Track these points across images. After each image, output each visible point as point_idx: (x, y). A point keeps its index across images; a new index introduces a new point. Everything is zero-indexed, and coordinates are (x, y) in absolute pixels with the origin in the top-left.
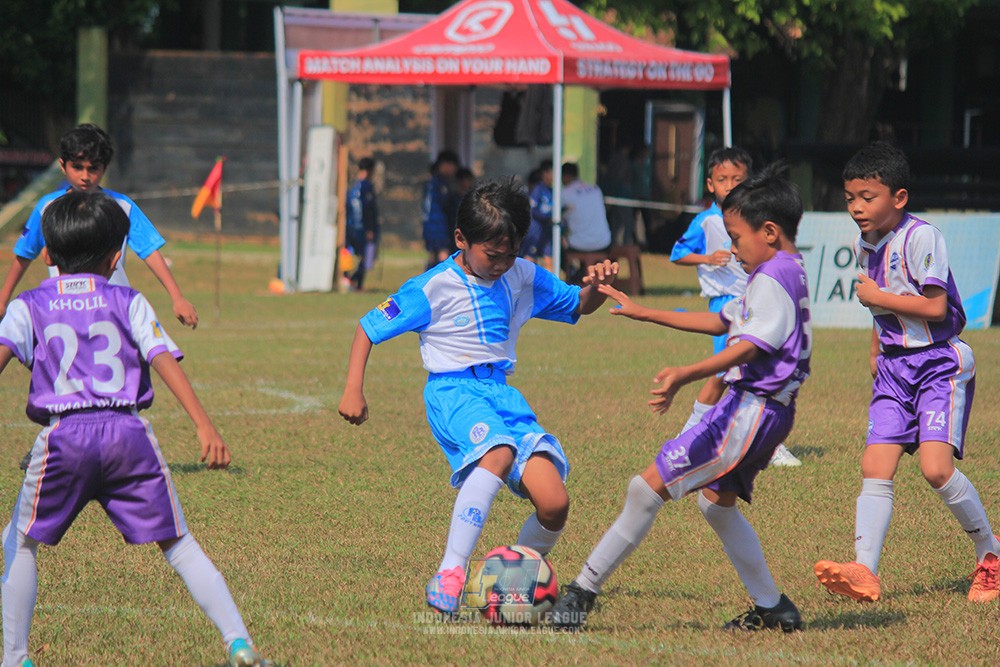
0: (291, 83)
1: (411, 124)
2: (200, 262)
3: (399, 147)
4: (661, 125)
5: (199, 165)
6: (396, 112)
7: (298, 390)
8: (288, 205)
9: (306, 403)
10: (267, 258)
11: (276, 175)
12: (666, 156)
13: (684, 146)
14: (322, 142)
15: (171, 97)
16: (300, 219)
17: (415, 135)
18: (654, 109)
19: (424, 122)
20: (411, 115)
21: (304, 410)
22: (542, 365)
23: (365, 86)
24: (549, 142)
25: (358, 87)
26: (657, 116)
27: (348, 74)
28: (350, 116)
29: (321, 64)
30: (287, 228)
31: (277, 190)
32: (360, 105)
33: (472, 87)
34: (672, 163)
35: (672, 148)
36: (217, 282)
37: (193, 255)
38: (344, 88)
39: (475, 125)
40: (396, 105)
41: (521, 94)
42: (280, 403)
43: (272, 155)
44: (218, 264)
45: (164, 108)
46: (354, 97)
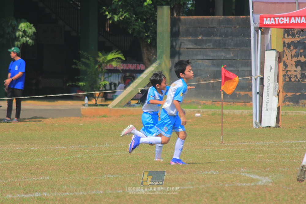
0: (256, 31)
2: (214, 114)
7: (260, 175)
8: (255, 87)
9: (264, 180)
10: (246, 112)
11: (251, 75)
14: (271, 57)
15: (200, 37)
16: (261, 94)
21: (263, 184)
25: (288, 30)
27: (283, 24)
28: (284, 45)
29: (270, 20)
30: (255, 98)
32: (289, 40)
36: (222, 123)
37: (211, 111)
38: (281, 31)
42: (252, 180)
43: (248, 64)
44: (222, 114)
45: (196, 42)
46: (286, 35)
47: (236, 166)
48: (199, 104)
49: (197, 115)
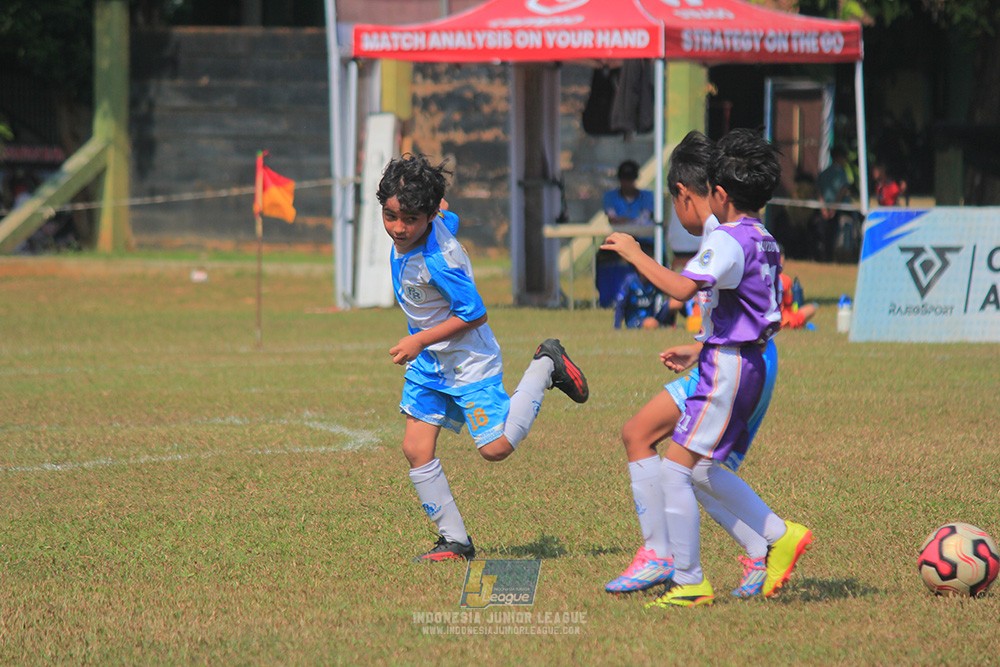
0: (345, 63)
1: (486, 109)
2: (240, 274)
3: (473, 136)
4: (782, 105)
5: (238, 160)
6: (468, 95)
7: (353, 424)
8: (342, 205)
9: (364, 438)
10: (318, 269)
11: (328, 172)
12: (790, 143)
13: (810, 130)
14: (380, 132)
15: (204, 81)
16: (356, 223)
17: (491, 122)
18: (774, 86)
19: (502, 106)
20: (487, 98)
21: (358, 447)
22: (640, 391)
23: (432, 64)
24: (650, 128)
25: (424, 66)
26: (777, 95)
27: (411, 51)
28: (414, 100)
29: (380, 39)
30: (341, 233)
31: (329, 189)
32: (426, 88)
33: (558, 64)
34: (796, 150)
35: (796, 134)
36: (259, 297)
37: (231, 267)
38: (407, 68)
39: (562, 109)
40: (469, 87)
41: (616, 72)
42: (332, 439)
43: (324, 148)
44: (259, 276)
45: (196, 94)
46: (419, 78)
47: (292, 403)
48: (200, 248)
49: (198, 276)
